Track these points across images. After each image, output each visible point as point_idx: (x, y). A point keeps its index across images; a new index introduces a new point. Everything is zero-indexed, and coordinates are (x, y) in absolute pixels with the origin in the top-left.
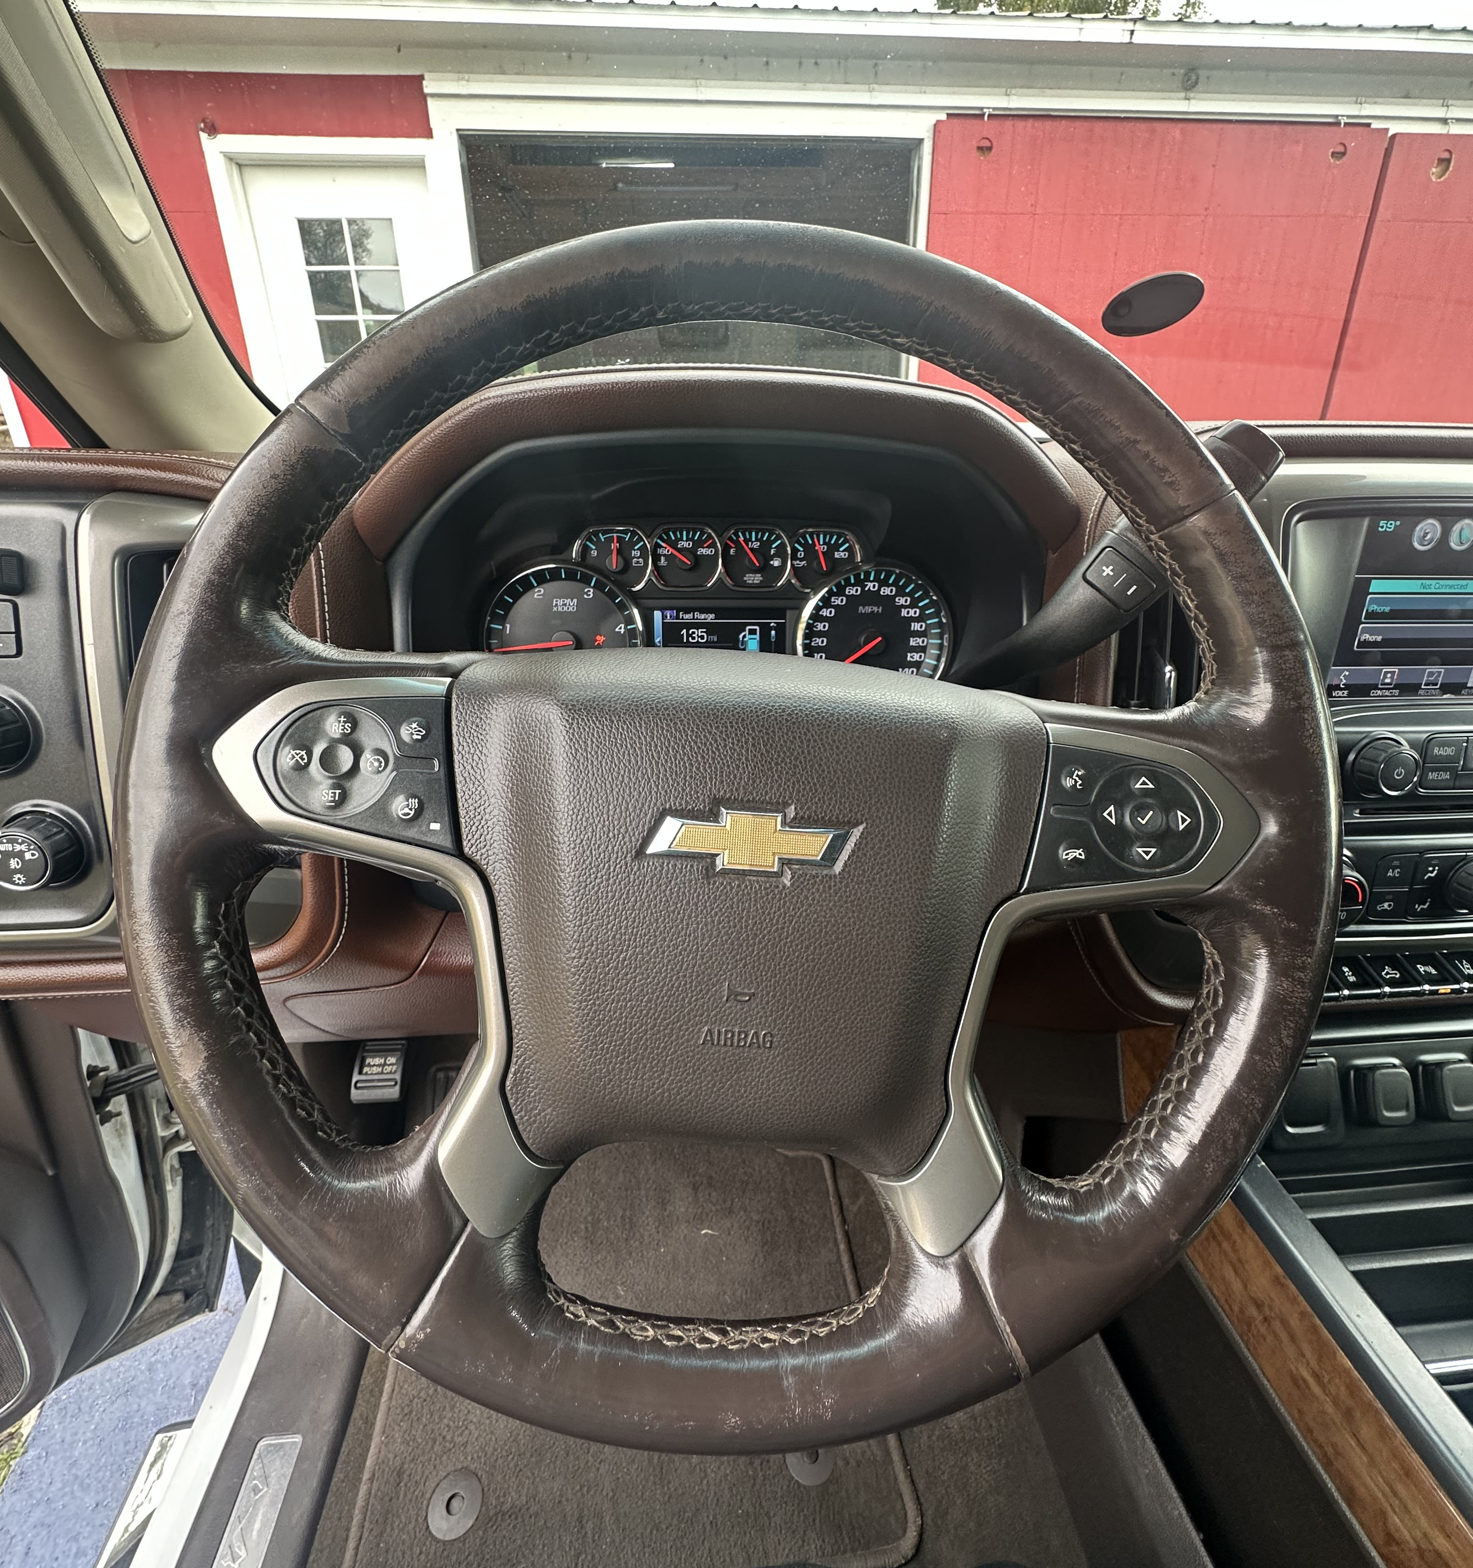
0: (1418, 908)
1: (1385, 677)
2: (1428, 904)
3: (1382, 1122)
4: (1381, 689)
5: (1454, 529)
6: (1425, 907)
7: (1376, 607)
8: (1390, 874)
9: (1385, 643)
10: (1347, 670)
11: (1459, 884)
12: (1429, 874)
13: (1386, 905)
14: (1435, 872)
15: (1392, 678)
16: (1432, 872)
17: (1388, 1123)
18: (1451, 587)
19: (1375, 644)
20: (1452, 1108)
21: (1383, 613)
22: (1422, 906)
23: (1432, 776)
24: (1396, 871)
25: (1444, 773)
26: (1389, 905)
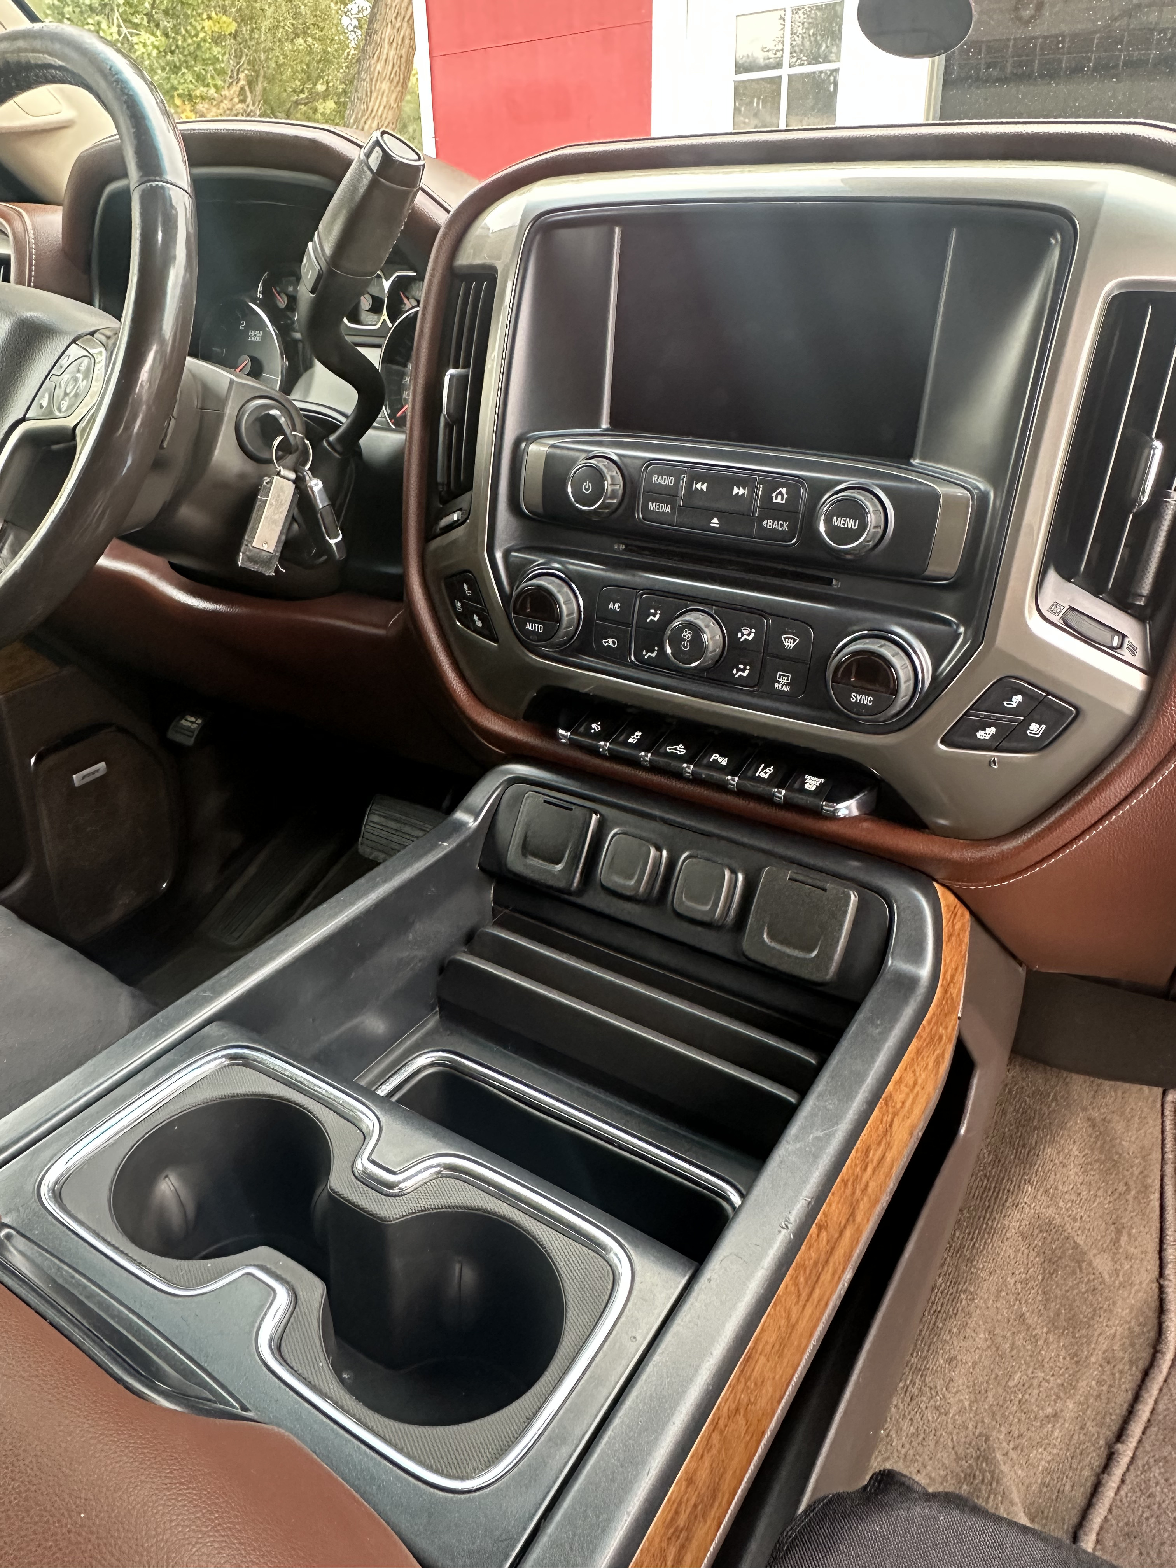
0: (646, 655)
2: (656, 653)
6: (654, 655)
8: (611, 606)
12: (651, 617)
13: (610, 640)
14: (658, 616)
16: (654, 617)
22: (649, 654)
23: (652, 506)
24: (617, 604)
25: (664, 506)
26: (614, 643)
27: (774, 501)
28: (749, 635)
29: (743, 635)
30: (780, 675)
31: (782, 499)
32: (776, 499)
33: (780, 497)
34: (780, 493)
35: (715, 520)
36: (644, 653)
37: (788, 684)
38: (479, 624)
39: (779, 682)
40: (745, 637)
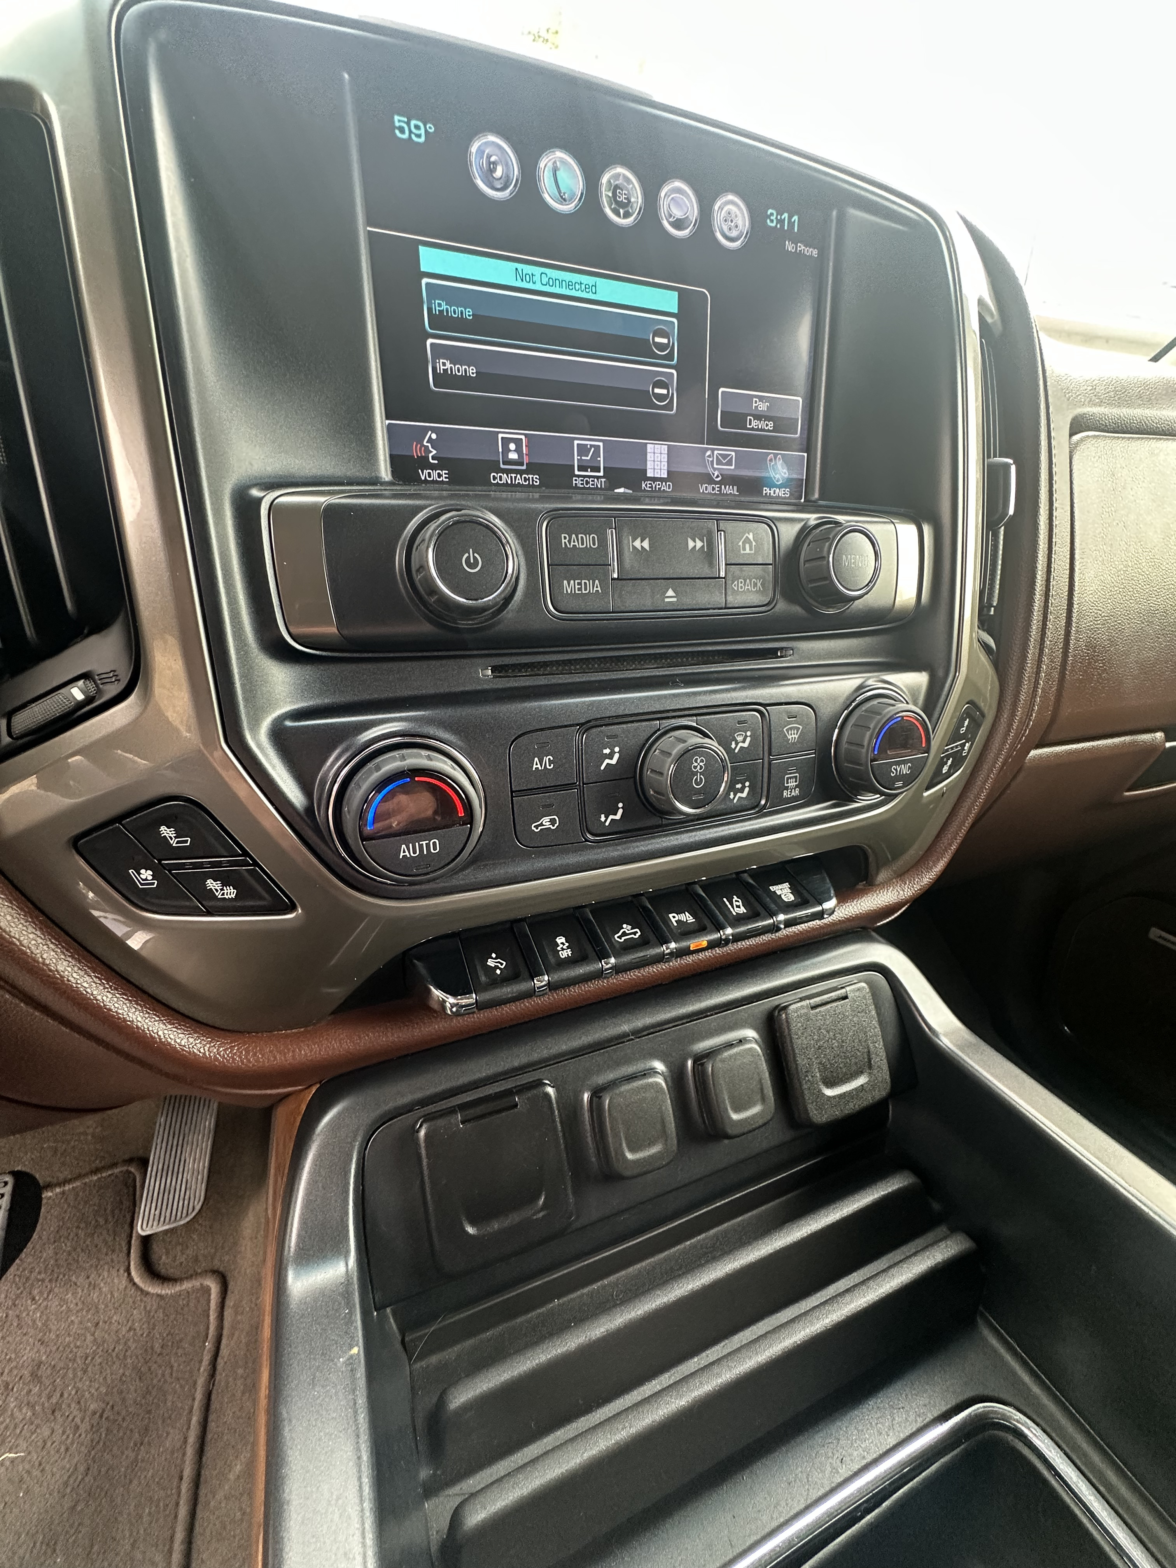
0: (607, 820)
1: (506, 450)
2: (620, 811)
3: (628, 1173)
4: (507, 472)
5: (542, 165)
6: (618, 817)
7: (444, 307)
8: (536, 765)
9: (483, 381)
10: (434, 430)
11: (653, 771)
12: (607, 761)
13: (546, 821)
14: (617, 756)
15: (518, 450)
16: (610, 757)
17: (636, 1171)
18: (569, 285)
19: (464, 382)
20: (729, 1118)
21: (462, 320)
22: (611, 817)
23: (569, 587)
24: (546, 759)
25: (590, 583)
26: (553, 822)
27: (742, 552)
28: (744, 741)
29: (737, 744)
30: (788, 779)
31: (751, 549)
32: (744, 549)
33: (747, 546)
34: (747, 540)
35: (670, 593)
36: (603, 818)
37: (797, 786)
38: (230, 893)
39: (787, 788)
40: (740, 745)
